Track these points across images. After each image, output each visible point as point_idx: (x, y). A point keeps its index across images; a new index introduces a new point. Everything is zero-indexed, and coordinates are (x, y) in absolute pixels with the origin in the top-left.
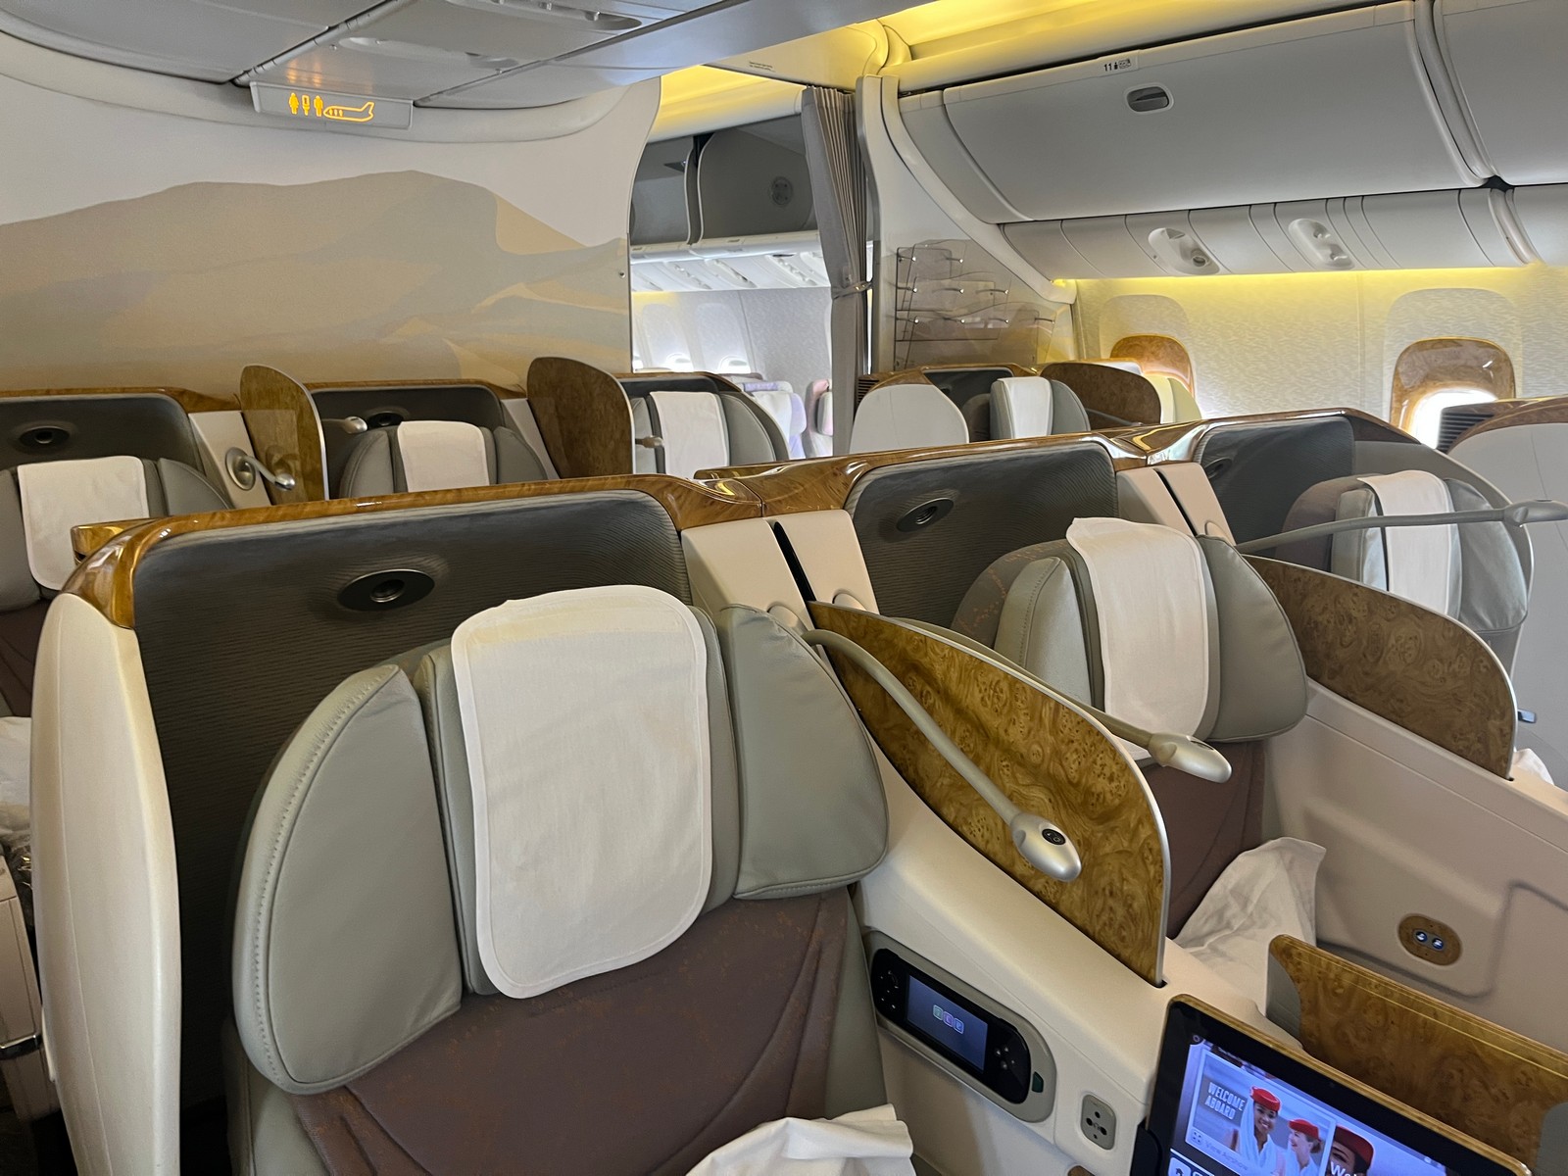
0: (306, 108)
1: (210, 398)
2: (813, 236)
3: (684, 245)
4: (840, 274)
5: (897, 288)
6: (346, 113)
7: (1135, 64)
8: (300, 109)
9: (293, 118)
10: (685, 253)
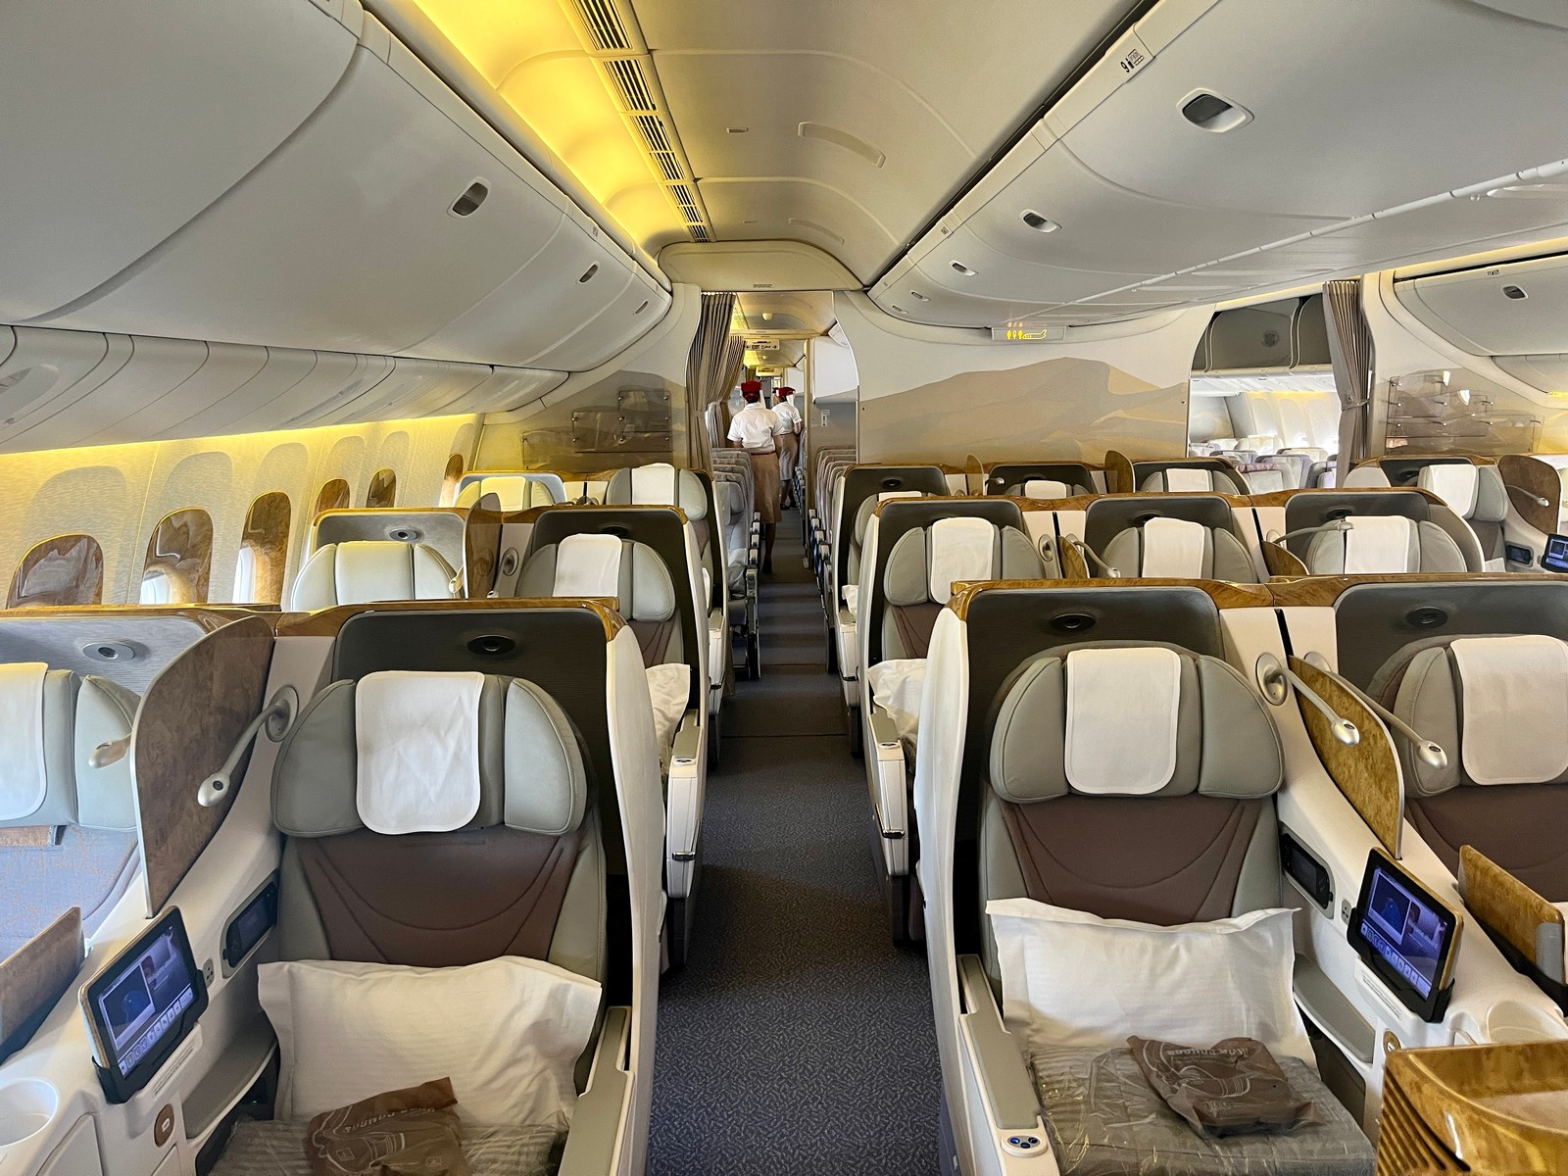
0: (1015, 336)
1: (954, 468)
2: (1329, 367)
3: (1287, 369)
4: (1346, 395)
5: (1389, 403)
6: (1033, 336)
7: (1501, 273)
8: (1012, 337)
9: (1009, 341)
10: (1287, 374)
